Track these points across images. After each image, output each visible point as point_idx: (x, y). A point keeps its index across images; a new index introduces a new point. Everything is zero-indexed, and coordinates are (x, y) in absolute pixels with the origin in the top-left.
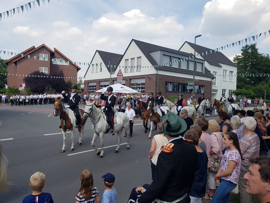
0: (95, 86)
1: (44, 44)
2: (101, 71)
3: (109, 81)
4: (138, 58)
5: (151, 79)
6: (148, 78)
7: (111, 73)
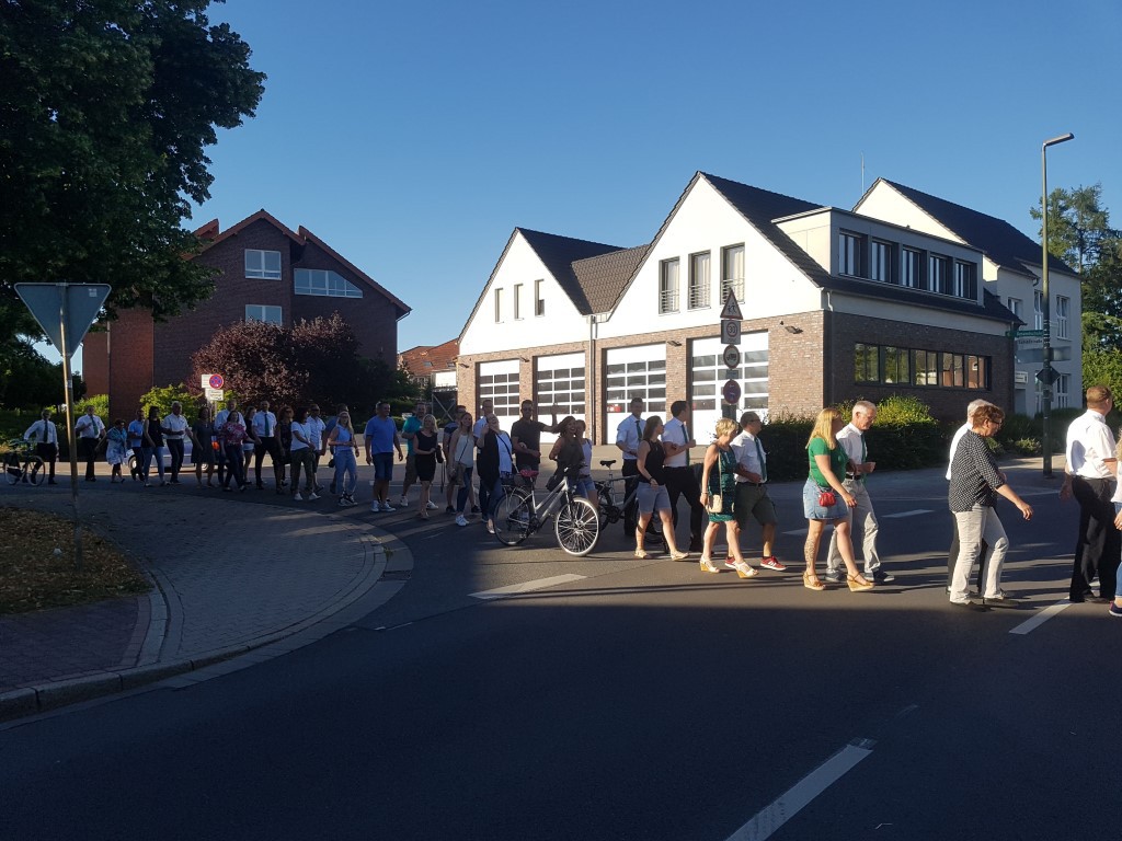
0: (515, 377)
1: (262, 210)
2: (540, 312)
4: (726, 252)
5: (799, 331)
6: (782, 330)
7: (594, 320)
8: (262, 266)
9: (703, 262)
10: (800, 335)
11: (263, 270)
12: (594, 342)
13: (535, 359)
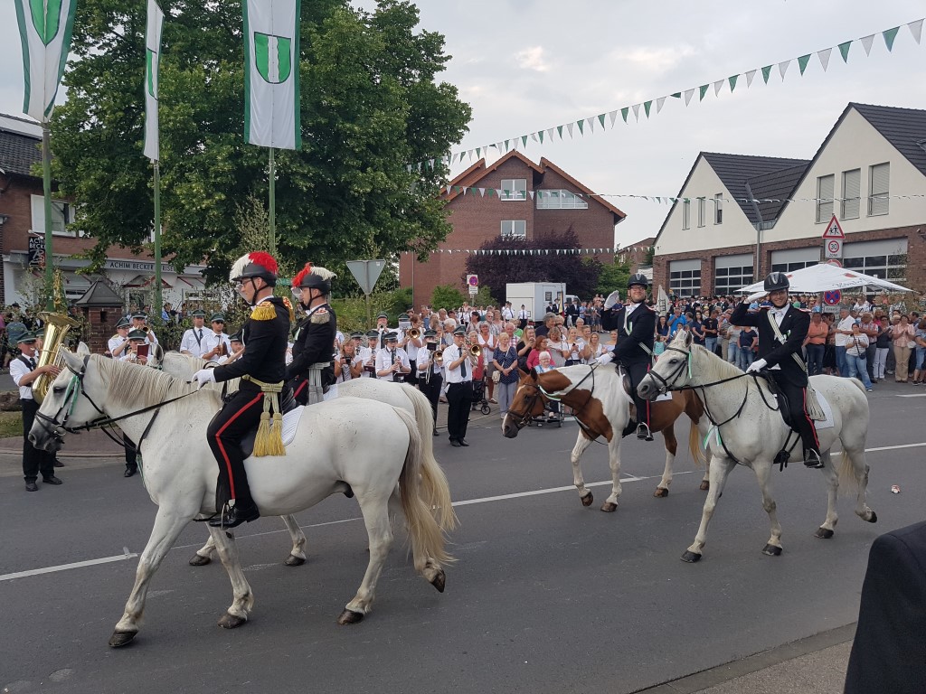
0: (697, 273)
1: (513, 150)
2: (719, 220)
4: (873, 170)
6: (919, 237)
7: (761, 228)
8: (514, 190)
9: (854, 178)
11: (514, 194)
12: (761, 245)
13: (713, 259)
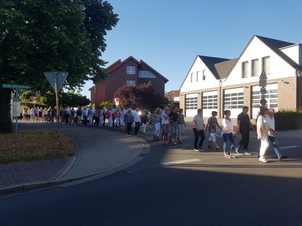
0: (196, 98)
2: (204, 79)
3: (217, 90)
4: (264, 59)
5: (288, 83)
6: (282, 82)
7: (221, 81)
8: (131, 70)
9: (256, 62)
10: (288, 84)
11: (131, 72)
12: (221, 88)
13: (202, 93)
